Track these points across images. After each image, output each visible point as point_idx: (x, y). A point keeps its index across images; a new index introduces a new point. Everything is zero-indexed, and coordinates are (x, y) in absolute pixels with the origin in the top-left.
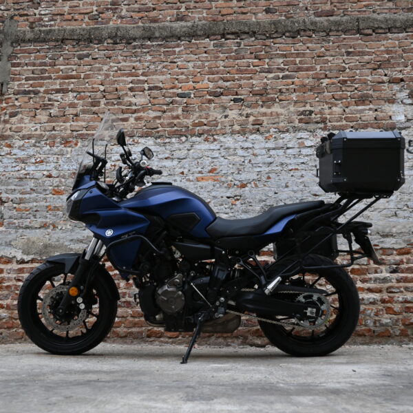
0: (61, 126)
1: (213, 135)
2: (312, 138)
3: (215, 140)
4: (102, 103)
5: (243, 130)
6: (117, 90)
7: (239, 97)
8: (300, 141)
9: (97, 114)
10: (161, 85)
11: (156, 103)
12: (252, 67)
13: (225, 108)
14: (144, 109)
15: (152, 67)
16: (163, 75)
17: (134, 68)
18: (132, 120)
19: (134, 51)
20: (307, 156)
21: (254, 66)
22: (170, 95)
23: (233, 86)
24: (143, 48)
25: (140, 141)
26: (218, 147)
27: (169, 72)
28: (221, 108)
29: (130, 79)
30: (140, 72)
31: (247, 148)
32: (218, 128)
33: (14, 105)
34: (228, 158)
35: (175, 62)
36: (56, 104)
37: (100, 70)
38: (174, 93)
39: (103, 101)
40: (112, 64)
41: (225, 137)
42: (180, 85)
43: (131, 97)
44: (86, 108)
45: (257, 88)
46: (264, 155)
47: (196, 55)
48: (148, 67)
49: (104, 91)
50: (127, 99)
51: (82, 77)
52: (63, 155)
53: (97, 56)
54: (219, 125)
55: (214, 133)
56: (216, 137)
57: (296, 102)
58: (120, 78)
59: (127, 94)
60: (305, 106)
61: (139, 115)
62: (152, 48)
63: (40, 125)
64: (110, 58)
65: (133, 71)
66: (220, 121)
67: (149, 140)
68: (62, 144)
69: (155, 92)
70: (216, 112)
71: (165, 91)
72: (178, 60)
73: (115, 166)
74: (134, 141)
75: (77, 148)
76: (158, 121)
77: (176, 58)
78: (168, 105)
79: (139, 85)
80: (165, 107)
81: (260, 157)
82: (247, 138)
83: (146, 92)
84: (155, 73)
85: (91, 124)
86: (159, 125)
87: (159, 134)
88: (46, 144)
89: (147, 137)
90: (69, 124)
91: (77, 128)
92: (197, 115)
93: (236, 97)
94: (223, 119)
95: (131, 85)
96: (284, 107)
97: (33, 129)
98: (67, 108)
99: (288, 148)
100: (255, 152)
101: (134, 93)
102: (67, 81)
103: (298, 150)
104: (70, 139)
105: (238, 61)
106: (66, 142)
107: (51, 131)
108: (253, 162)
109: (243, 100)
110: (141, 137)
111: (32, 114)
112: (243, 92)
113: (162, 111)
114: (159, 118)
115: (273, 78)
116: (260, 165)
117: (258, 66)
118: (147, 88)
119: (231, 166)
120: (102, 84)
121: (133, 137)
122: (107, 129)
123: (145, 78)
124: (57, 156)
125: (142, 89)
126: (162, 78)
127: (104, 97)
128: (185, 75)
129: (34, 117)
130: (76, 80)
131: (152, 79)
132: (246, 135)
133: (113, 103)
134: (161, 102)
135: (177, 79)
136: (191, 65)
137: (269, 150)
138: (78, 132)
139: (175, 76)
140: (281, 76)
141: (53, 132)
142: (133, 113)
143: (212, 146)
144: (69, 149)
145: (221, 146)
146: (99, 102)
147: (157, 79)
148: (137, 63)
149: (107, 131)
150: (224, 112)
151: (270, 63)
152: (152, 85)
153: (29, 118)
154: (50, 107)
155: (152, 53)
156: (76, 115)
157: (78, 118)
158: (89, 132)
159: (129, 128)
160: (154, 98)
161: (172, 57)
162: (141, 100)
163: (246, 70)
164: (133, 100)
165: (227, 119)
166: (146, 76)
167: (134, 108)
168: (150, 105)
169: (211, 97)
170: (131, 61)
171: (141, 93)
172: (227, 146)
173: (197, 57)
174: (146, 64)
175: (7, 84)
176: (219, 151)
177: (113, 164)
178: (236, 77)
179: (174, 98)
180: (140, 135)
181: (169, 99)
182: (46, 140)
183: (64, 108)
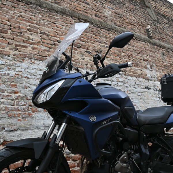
2: (121, 78)
5: (92, 68)
6: (19, 27)
7: (89, 51)
8: (117, 78)
9: (5, 38)
10: (47, 33)
11: (45, 42)
12: (93, 38)
13: (83, 55)
14: (38, 43)
15: (42, 22)
16: (49, 28)
17: (30, 19)
18: (30, 48)
19: (31, 9)
20: (121, 86)
21: (94, 38)
22: (53, 40)
23: (85, 44)
24: (36, 10)
25: (35, 62)
27: (52, 27)
28: (81, 54)
29: (28, 24)
30: (35, 22)
35: (55, 24)
37: (7, 12)
38: (55, 39)
39: (9, 32)
40: (16, 11)
41: (84, 70)
42: (59, 36)
43: (29, 34)
45: (96, 49)
47: (66, 23)
48: (40, 21)
49: (10, 26)
50: (26, 35)
53: (6, 4)
54: (80, 62)
55: (78, 66)
57: (113, 60)
58: (22, 21)
59: (26, 32)
60: (117, 62)
61: (34, 46)
62: (42, 12)
64: (15, 7)
65: (30, 20)
69: (44, 36)
70: (78, 55)
71: (50, 37)
72: (57, 23)
73: (18, 75)
74: (31, 61)
76: (47, 53)
77: (56, 21)
78: (52, 45)
79: (34, 29)
80: (50, 46)
83: (39, 34)
84: (44, 25)
86: (47, 55)
89: (40, 60)
93: (87, 50)
94: (82, 60)
95: (29, 27)
96: (109, 61)
99: (113, 81)
101: (31, 33)
103: (117, 83)
105: (87, 33)
109: (91, 53)
110: (37, 60)
112: (91, 49)
113: (49, 48)
114: (48, 51)
115: (102, 46)
117: (96, 39)
118: (39, 32)
120: (9, 21)
121: (31, 58)
122: (12, 49)
123: (38, 27)
125: (36, 32)
126: (48, 29)
127: (10, 29)
128: (61, 32)
131: (42, 28)
133: (17, 34)
134: (48, 42)
135: (57, 33)
136: (64, 27)
137: (105, 80)
139: (55, 31)
140: (106, 46)
142: (31, 44)
146: (7, 31)
147: (46, 29)
148: (33, 17)
149: (12, 51)
150: (82, 56)
151: (101, 39)
152: (43, 32)
155: (42, 14)
159: (28, 53)
160: (44, 39)
161: (53, 20)
162: (36, 38)
163: (90, 39)
164: (31, 37)
165: (84, 61)
166: (39, 25)
167: (31, 41)
168: (41, 42)
169: (76, 47)
170: (29, 14)
171: (36, 34)
173: (66, 24)
174: (39, 19)
177: (17, 73)
178: (87, 40)
179: (56, 42)
180: (35, 58)
181: (53, 42)
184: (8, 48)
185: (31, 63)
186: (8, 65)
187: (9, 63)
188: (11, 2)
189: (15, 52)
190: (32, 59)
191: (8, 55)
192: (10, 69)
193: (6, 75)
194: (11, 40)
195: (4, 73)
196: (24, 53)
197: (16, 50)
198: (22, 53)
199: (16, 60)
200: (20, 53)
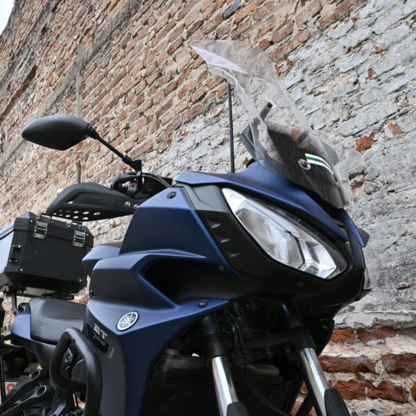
1: (286, 57)
3: (291, 64)
4: (146, 94)
5: (342, 9)
9: (143, 113)
10: (200, 17)
14: (186, 72)
17: (170, 16)
18: (176, 100)
22: (212, 25)
25: (187, 130)
26: (299, 77)
29: (167, 37)
31: (360, 44)
32: (294, 35)
34: (322, 90)
36: (112, 123)
37: (140, 48)
38: (217, 18)
39: (146, 91)
40: (149, 30)
41: (308, 47)
43: (171, 63)
44: (133, 111)
46: (405, 37)
48: (184, 2)
49: (146, 75)
50: (167, 70)
51: (127, 71)
53: (136, 31)
54: (295, 26)
55: (288, 50)
56: (291, 57)
58: (159, 44)
59: (167, 63)
61: (182, 86)
63: (104, 159)
64: (147, 22)
65: (170, 20)
66: (294, 18)
67: (197, 122)
69: (195, 36)
71: (206, 23)
74: (181, 133)
76: (204, 82)
79: (177, 38)
81: (394, 49)
82: (355, 20)
83: (186, 43)
85: (140, 131)
86: (207, 89)
87: (208, 104)
89: (194, 118)
90: (123, 143)
91: (130, 146)
92: (255, 32)
94: (300, 10)
95: (169, 46)
97: (100, 166)
98: (120, 123)
100: (380, 42)
101: (173, 55)
102: (117, 86)
107: (112, 161)
108: (378, 71)
110: (189, 121)
111: (97, 149)
114: (205, 74)
116: (399, 70)
118: (186, 37)
119: (329, 107)
120: (144, 67)
121: (179, 126)
123: (183, 21)
125: (180, 42)
126: (199, 5)
129: (99, 151)
130: (123, 79)
131: (190, 16)
132: (353, 15)
133: (155, 86)
138: (131, 151)
141: (114, 162)
142: (176, 88)
143: (288, 81)
145: (305, 71)
146: (143, 95)
147: (195, 12)
148: (173, 6)
149: (154, 134)
152: (191, 26)
153: (96, 155)
154: (108, 130)
156: (127, 128)
157: (129, 130)
158: (139, 145)
159: (174, 115)
162: (182, 60)
164: (174, 66)
166: (183, 17)
167: (176, 78)
168: (192, 60)
171: (181, 49)
172: (314, 63)
176: (302, 85)
179: (219, 27)
180: (186, 119)
181: (212, 33)
182: (110, 176)
183: (118, 124)
184: (149, 131)
185: (181, 140)
188: (141, 17)
189: (158, 131)
190: (181, 128)
191: (151, 150)
194: (150, 110)
196: (169, 123)
197: (158, 128)
198: (167, 124)
199: (161, 151)
200: (165, 127)
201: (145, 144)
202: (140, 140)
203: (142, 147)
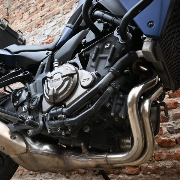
0: (35, 16)
33: (13, 17)
36: (32, 5)
52: (36, 34)
63: (24, 22)
68: (36, 28)
75: (44, 26)
85: (52, 6)
88: (28, 31)
90: (39, 13)
91: (44, 14)
97: (21, 26)
104: (40, 22)
106: (38, 25)
107: (30, 22)
111: (21, 17)
122: (60, 5)
124: (33, 36)
129: (22, 19)
138: (45, 16)
141: (31, 23)
144: (40, 29)
149: (61, 6)
153: (19, 21)
154: (29, 8)
156: (43, 6)
157: (44, 7)
158: (51, 13)
175: (10, 7)
182: (28, 29)
183: (37, 5)
184: (58, 6)
186: (59, 23)
187: (59, 21)
189: (64, 5)
191: (58, 13)
192: (61, 26)
193: (58, 33)
195: (56, 33)
197: (64, 4)
199: (65, 13)
200: (69, 3)
201: (55, 11)
202: (51, 10)
203: (53, 13)
